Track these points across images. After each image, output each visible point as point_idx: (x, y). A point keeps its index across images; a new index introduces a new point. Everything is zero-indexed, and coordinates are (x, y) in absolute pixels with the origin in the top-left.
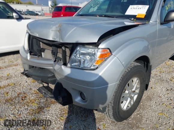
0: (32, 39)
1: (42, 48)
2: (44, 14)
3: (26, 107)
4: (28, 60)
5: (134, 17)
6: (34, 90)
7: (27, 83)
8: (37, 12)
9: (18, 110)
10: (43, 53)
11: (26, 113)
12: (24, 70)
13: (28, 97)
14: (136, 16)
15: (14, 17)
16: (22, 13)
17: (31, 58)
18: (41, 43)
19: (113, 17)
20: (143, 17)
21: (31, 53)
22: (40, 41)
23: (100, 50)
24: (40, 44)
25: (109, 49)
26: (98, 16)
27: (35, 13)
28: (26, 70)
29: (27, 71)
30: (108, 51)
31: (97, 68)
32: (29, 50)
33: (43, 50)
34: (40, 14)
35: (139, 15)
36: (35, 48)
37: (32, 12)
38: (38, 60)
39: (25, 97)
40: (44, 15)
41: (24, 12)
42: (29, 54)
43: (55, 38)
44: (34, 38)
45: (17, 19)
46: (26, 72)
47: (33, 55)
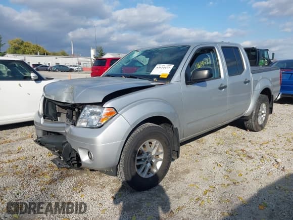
0: (47, 103)
1: (57, 111)
2: (82, 69)
3: (37, 179)
4: (41, 124)
5: (158, 77)
6: (48, 163)
7: (41, 157)
8: (71, 66)
9: (27, 182)
10: (58, 118)
11: (36, 184)
12: (38, 137)
13: (40, 170)
14: (160, 76)
15: (32, 78)
16: (49, 68)
17: (45, 121)
18: (57, 106)
19: (136, 78)
20: (166, 77)
21: (45, 117)
22: (56, 105)
23: (105, 109)
24: (56, 108)
25: (114, 108)
26: (123, 77)
27: (67, 68)
28: (39, 137)
29: (41, 137)
30: (114, 110)
31: (102, 126)
32: (44, 113)
33: (59, 114)
34: (75, 69)
35: (163, 75)
36: (51, 112)
37: (63, 66)
38: (52, 123)
39: (37, 170)
40: (83, 71)
41: (51, 67)
42: (42, 118)
43: (68, 101)
44: (49, 101)
45: (36, 80)
46: (40, 140)
47: (47, 119)
